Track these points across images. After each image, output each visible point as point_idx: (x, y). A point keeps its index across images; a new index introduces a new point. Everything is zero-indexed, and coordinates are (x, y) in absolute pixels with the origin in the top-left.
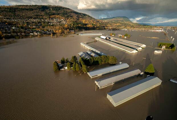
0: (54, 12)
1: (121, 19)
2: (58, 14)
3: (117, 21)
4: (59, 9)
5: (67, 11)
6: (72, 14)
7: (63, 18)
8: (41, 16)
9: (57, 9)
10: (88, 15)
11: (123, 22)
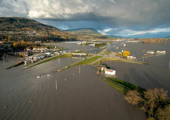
0: (23, 24)
1: (89, 31)
2: (28, 27)
3: (85, 33)
4: (26, 22)
5: (34, 24)
6: (40, 26)
7: (34, 31)
8: (13, 28)
9: (24, 21)
10: (54, 27)
11: (91, 35)
